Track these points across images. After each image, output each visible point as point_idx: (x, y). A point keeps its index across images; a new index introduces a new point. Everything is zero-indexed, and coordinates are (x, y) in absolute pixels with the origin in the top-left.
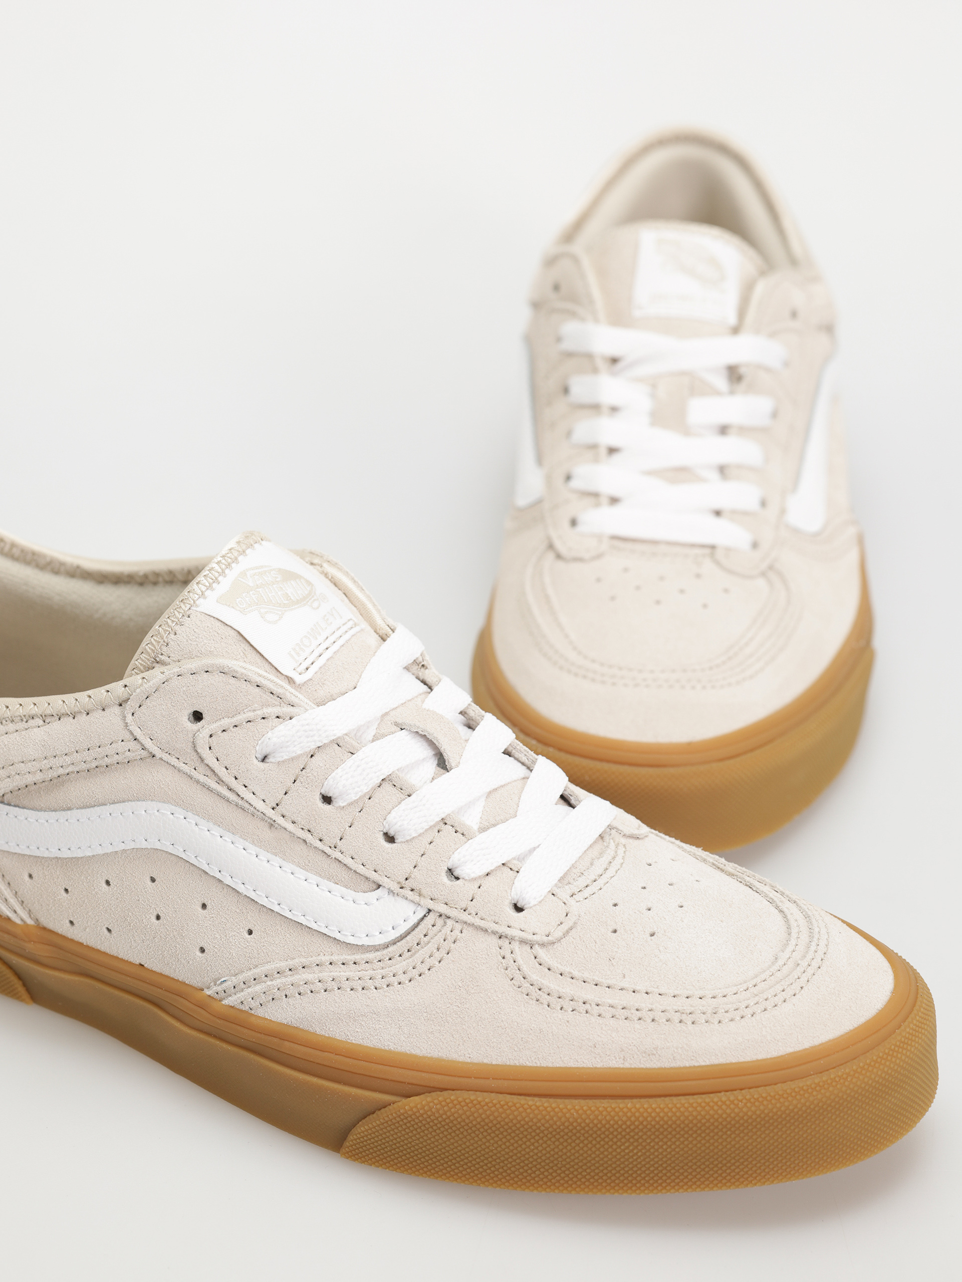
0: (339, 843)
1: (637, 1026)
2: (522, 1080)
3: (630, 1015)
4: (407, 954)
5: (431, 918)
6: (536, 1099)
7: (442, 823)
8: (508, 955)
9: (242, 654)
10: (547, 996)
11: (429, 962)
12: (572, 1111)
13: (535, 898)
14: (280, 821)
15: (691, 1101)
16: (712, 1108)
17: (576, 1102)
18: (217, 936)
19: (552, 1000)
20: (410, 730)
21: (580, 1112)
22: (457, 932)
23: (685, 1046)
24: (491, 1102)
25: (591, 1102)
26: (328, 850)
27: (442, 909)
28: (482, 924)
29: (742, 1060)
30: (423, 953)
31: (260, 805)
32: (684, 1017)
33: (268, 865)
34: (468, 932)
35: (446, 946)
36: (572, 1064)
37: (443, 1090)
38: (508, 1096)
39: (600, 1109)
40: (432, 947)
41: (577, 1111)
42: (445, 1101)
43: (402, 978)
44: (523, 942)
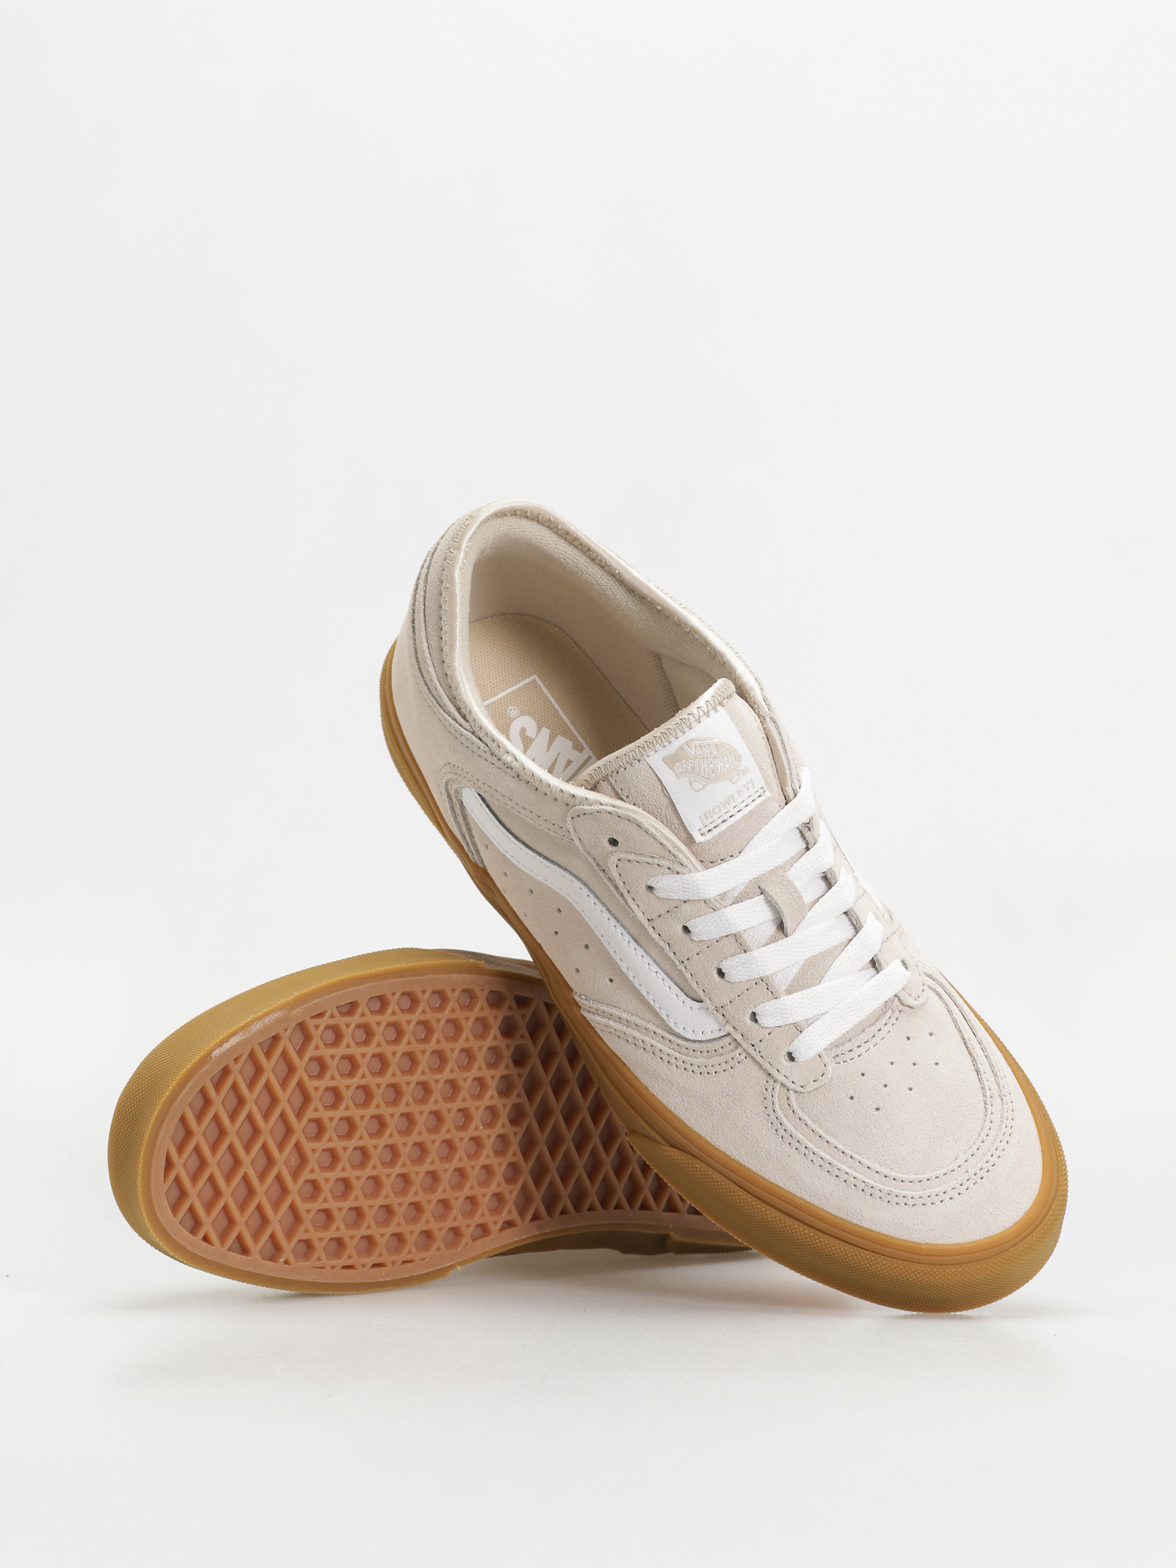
0: (686, 962)
1: (833, 1181)
2: (744, 1179)
3: (831, 1171)
4: (705, 1054)
5: (728, 1040)
6: (750, 1196)
7: (760, 979)
8: (770, 1090)
9: (665, 806)
10: (783, 1131)
11: (717, 1068)
12: (769, 1216)
13: (804, 1058)
14: (651, 931)
15: (847, 1248)
16: (858, 1259)
17: (773, 1211)
18: (589, 970)
19: (786, 1136)
20: (767, 898)
21: (774, 1219)
22: (743, 1057)
23: (858, 1209)
24: (721, 1182)
25: (783, 1216)
26: (677, 962)
27: (738, 1037)
28: (760, 1060)
29: (892, 1234)
30: (715, 1060)
31: (640, 915)
32: (866, 1189)
33: (633, 951)
34: (749, 1061)
35: (732, 1063)
36: (781, 1184)
37: (694, 1156)
38: (733, 1184)
39: (787, 1224)
40: (722, 1059)
41: (772, 1218)
42: (692, 1164)
43: (696, 1069)
44: (782, 1085)
